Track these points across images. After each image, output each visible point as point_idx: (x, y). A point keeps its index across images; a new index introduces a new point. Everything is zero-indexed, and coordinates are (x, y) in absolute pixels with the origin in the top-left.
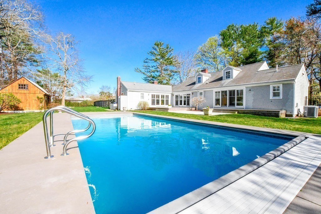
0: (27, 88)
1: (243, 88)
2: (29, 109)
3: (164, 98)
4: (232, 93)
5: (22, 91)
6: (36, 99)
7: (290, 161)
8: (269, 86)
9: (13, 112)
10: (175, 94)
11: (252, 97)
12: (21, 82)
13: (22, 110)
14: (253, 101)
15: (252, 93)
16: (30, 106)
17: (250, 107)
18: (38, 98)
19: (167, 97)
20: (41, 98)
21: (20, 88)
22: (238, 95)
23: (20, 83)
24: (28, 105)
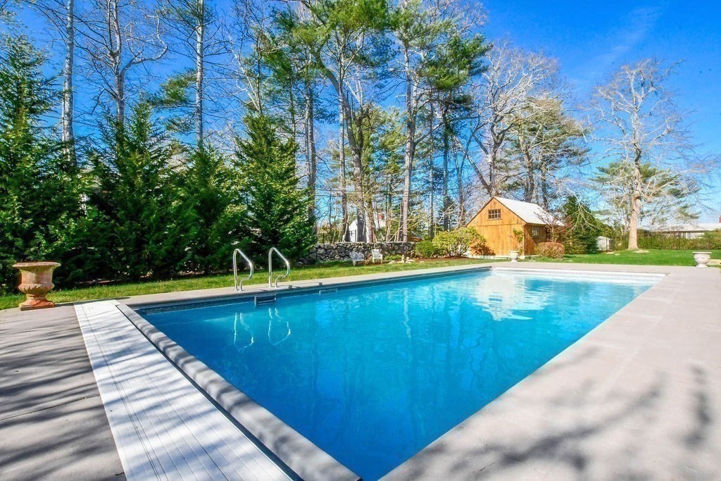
0: (500, 216)
2: (502, 254)
5: (494, 222)
6: (513, 234)
7: (140, 354)
9: (482, 257)
12: (491, 207)
13: (493, 254)
16: (503, 248)
18: (515, 232)
20: (520, 233)
21: (490, 217)
23: (490, 209)
24: (500, 246)
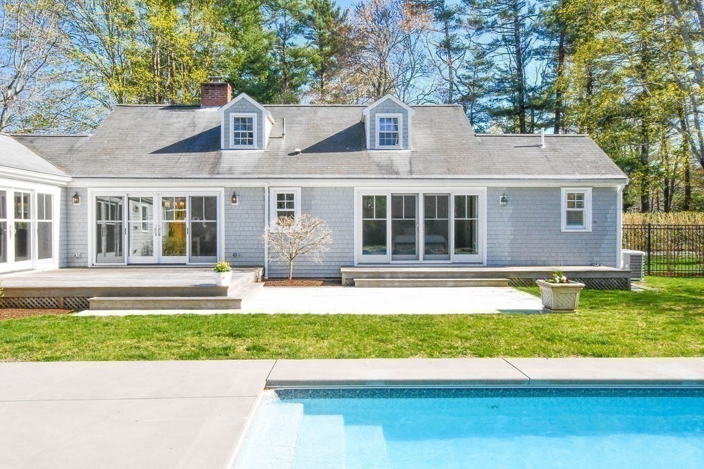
1: (478, 189)
3: (26, 216)
4: (436, 204)
8: (558, 189)
10: (94, 190)
11: (510, 224)
14: (511, 237)
15: (509, 209)
17: (503, 259)
19: (45, 201)
22: (459, 212)
